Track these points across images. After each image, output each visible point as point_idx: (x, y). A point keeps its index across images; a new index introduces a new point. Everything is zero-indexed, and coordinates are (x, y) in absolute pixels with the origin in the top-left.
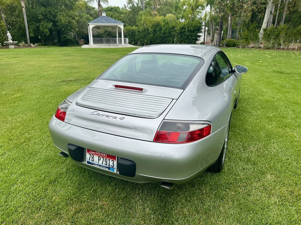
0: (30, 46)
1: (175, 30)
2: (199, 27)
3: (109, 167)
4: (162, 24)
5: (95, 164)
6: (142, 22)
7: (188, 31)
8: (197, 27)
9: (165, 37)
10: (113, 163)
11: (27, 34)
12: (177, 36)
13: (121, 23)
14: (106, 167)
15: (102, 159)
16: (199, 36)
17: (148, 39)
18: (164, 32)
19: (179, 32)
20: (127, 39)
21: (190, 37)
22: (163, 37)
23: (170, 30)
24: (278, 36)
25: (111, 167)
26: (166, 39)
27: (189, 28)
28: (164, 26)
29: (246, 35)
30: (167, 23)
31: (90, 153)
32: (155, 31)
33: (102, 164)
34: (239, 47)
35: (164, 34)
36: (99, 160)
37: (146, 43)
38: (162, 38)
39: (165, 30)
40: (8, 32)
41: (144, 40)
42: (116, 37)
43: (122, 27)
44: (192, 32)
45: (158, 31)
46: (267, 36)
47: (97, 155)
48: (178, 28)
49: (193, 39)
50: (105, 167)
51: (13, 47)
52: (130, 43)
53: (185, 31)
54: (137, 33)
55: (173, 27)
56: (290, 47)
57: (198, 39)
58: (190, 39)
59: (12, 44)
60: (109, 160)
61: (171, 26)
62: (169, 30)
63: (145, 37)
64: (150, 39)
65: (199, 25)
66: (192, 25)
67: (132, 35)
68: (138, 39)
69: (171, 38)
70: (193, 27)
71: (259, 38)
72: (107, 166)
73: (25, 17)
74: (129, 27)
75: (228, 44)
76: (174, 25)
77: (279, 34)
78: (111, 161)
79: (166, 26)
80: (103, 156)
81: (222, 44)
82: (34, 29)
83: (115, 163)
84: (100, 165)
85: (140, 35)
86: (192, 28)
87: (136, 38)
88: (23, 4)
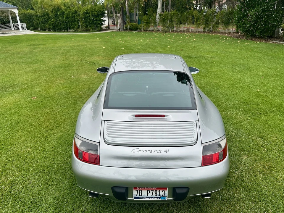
1: (79, 15)
2: (102, 12)
3: (160, 197)
4: (63, 8)
5: (143, 198)
6: (39, 5)
7: (92, 16)
8: (101, 12)
9: (68, 22)
10: (164, 192)
12: (82, 21)
13: (14, 7)
14: (157, 198)
15: (151, 192)
16: (104, 21)
17: (50, 24)
18: (67, 16)
19: (83, 16)
20: (25, 25)
21: (95, 22)
22: (67, 22)
23: (74, 15)
24: (171, 21)
25: (162, 196)
26: (71, 24)
27: (93, 13)
28: (66, 10)
29: (146, 19)
30: (69, 7)
31: (137, 189)
32: (56, 15)
33: (152, 196)
34: (141, 30)
35: (67, 18)
36: (148, 193)
37: (48, 29)
38: (65, 22)
39: (67, 15)
41: (45, 25)
42: (9, 22)
43: (16, 11)
44: (96, 17)
45: (60, 15)
46: (163, 20)
47: (146, 189)
48: (82, 13)
49: (99, 24)
50: (155, 198)
52: (28, 29)
53: (89, 16)
54: (34, 17)
55: (76, 12)
56: (181, 30)
57: (103, 23)
58: (96, 23)
60: (160, 191)
61: (73, 10)
62: (72, 14)
63: (45, 22)
64: (53, 24)
65: (102, 10)
66: (95, 9)
67: (30, 20)
68: (37, 24)
69: (76, 23)
70: (96, 11)
71: (156, 22)
72: (157, 196)
74: (24, 11)
75: (131, 28)
76: (76, 9)
77: (172, 19)
78: (161, 191)
79: (68, 10)
80: (153, 189)
81: (126, 28)
83: (166, 192)
84: (149, 198)
85: (39, 19)
86: (96, 13)
87: (35, 22)
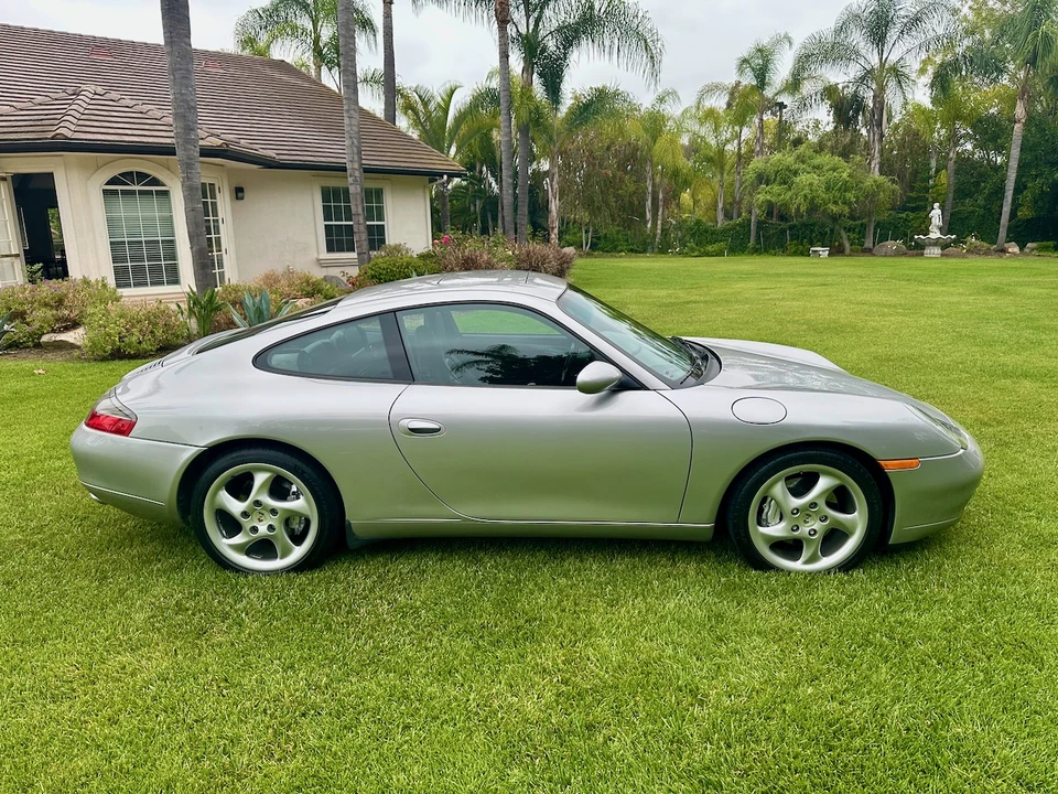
0: (1004, 251)
11: (1006, 209)
40: (936, 205)
51: (937, 251)
59: (936, 243)
73: (1015, 152)
82: (1042, 191)
88: (1020, 111)
